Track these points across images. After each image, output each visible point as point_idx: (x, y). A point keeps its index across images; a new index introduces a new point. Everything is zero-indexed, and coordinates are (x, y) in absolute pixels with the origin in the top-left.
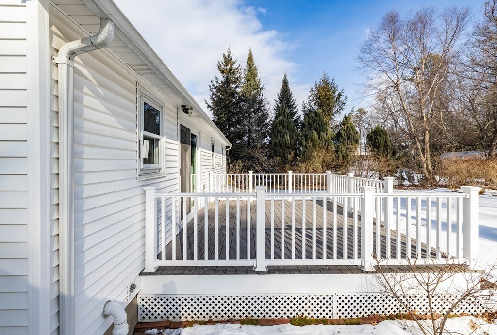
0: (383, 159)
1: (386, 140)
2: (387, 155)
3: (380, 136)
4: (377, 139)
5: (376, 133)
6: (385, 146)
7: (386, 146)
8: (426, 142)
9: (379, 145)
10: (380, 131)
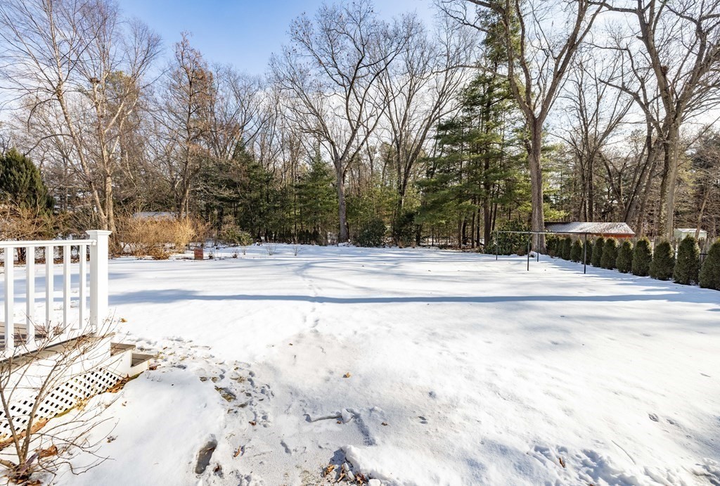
0: (25, 213)
1: (32, 179)
2: (35, 206)
3: (19, 170)
4: (12, 174)
5: (10, 162)
6: (30, 189)
7: (32, 191)
8: (107, 193)
9: (15, 186)
10: (20, 160)
